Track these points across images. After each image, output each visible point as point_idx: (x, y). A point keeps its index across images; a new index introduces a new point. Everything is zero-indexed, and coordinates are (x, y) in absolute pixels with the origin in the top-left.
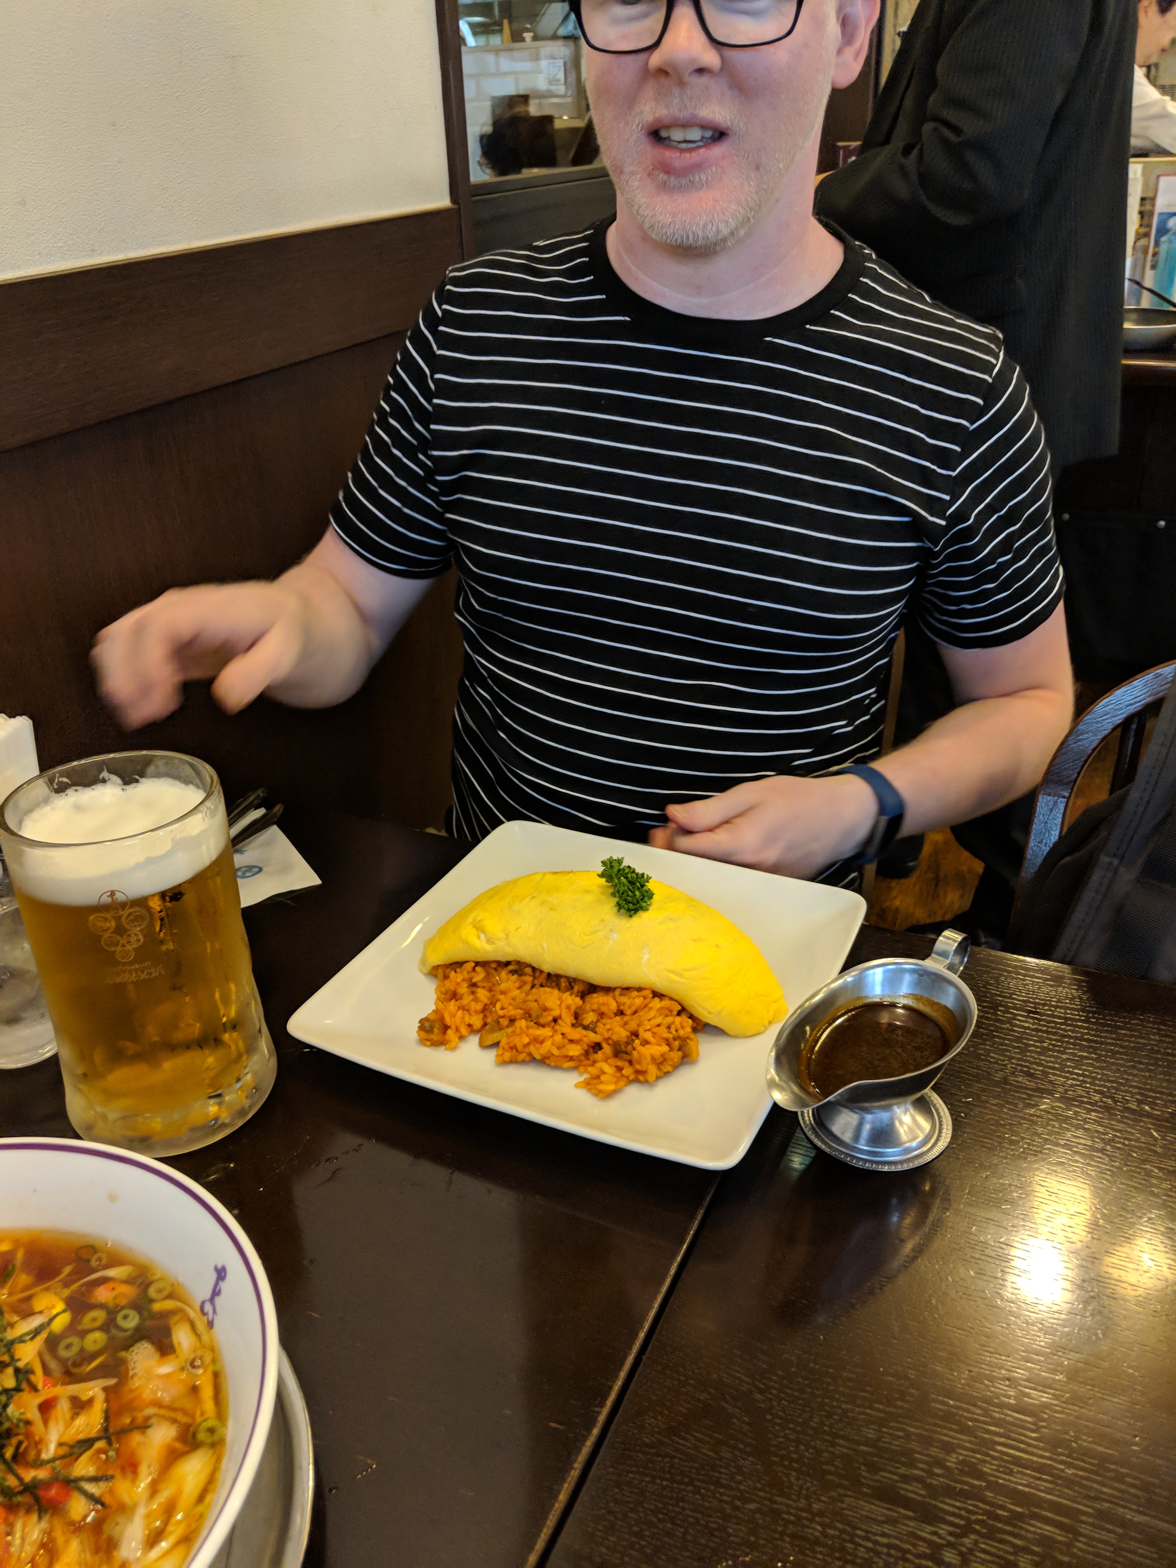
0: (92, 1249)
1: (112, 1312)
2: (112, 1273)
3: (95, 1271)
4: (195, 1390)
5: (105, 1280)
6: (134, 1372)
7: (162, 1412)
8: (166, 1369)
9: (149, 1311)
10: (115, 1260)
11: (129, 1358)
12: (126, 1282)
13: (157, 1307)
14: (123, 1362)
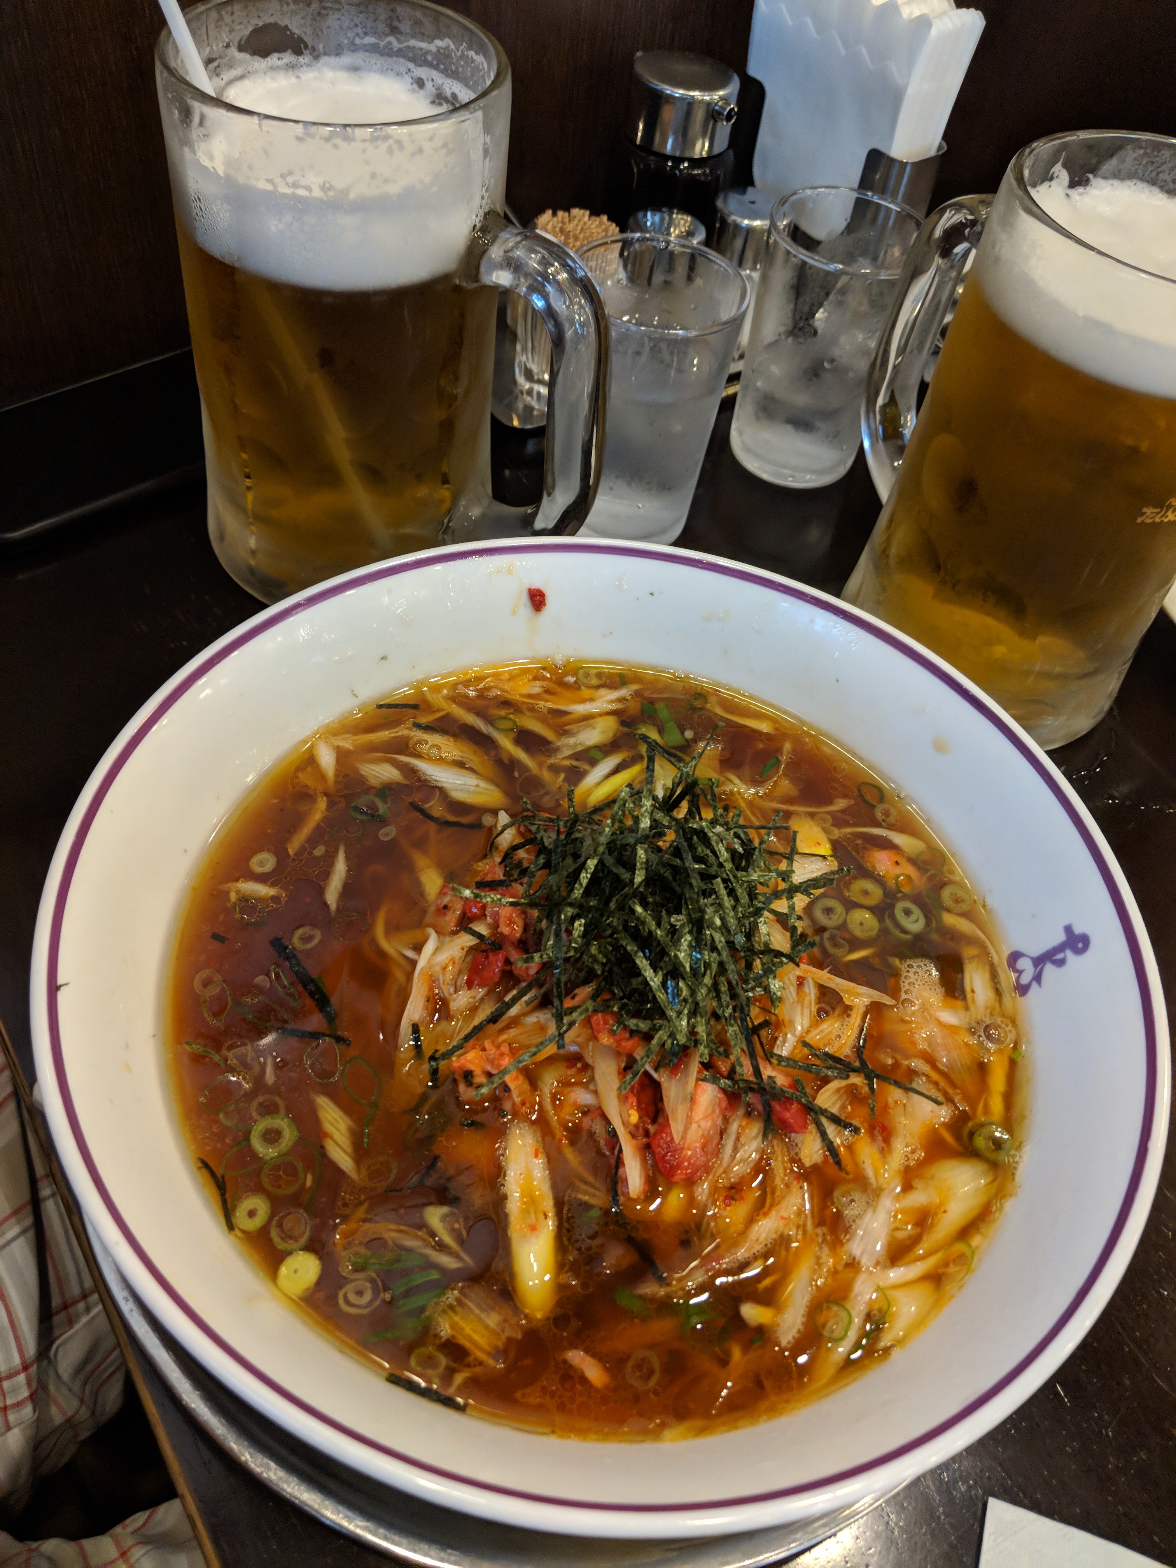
0: (880, 794)
1: (891, 897)
2: (899, 839)
3: (878, 825)
4: (982, 1069)
5: (886, 845)
6: (907, 997)
7: (935, 1076)
8: (948, 1017)
9: (939, 921)
10: (907, 826)
11: (904, 974)
12: (912, 861)
13: (949, 919)
14: (896, 974)
